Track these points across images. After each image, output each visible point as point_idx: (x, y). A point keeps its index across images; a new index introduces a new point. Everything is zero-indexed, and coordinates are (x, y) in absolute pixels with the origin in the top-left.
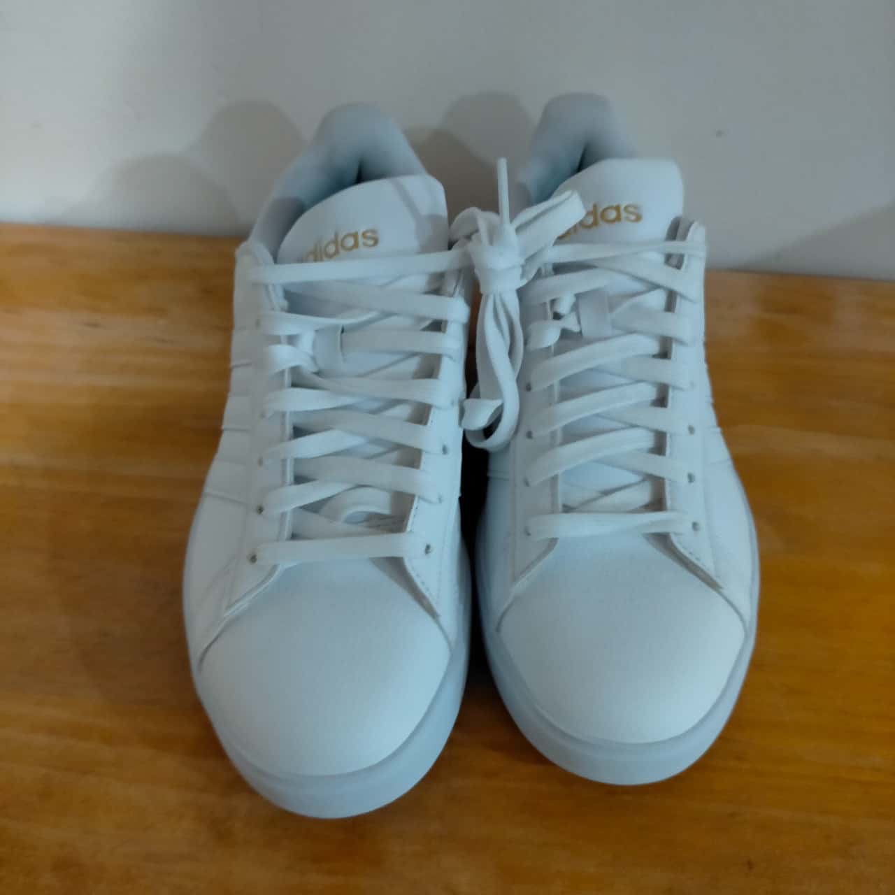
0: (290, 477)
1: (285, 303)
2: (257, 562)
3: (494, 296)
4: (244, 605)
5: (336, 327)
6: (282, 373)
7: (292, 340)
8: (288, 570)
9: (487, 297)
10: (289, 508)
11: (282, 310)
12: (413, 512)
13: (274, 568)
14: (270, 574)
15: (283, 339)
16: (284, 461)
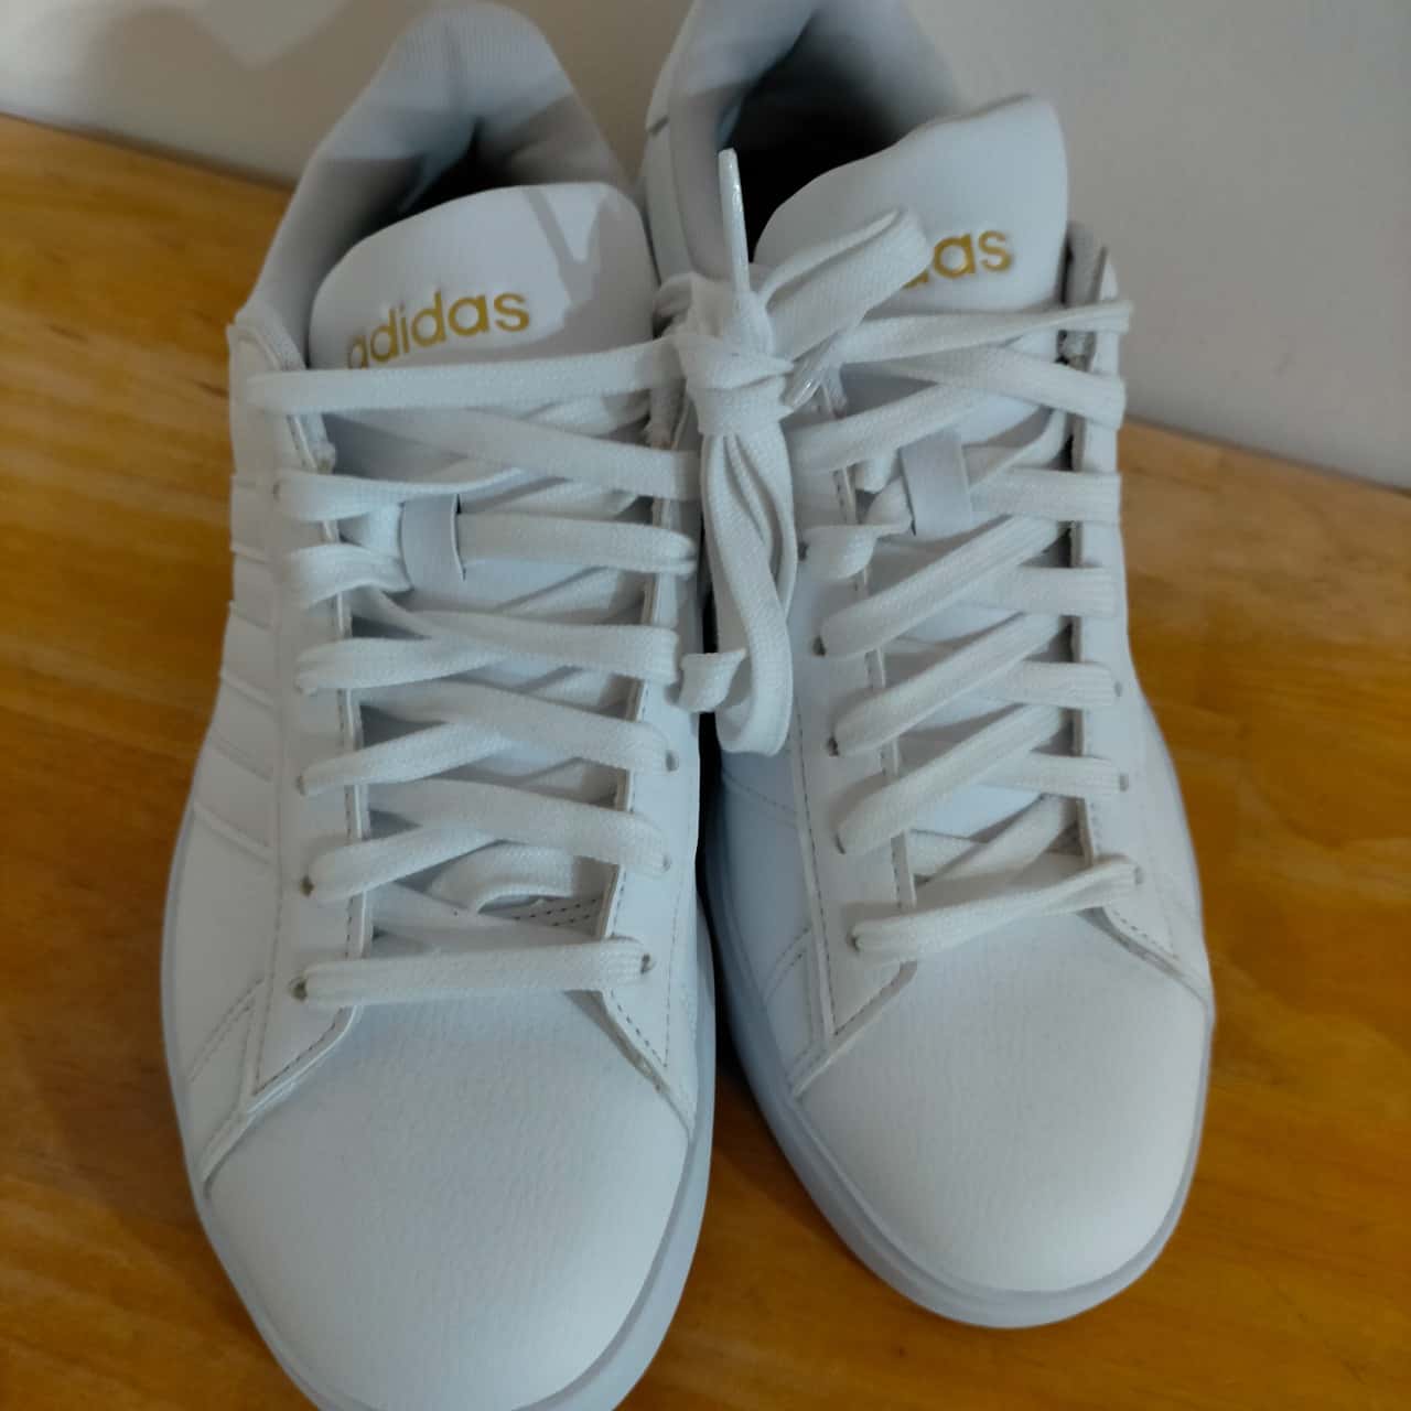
0: (361, 822)
1: (329, 452)
2: (307, 1001)
3: (725, 439)
4: (287, 1086)
5: (444, 499)
6: (332, 603)
7: (347, 533)
8: (371, 1011)
9: (711, 439)
10: (364, 889)
11: (323, 468)
12: (616, 896)
13: (343, 1014)
14: (336, 1026)
15: (329, 533)
16: (349, 791)
